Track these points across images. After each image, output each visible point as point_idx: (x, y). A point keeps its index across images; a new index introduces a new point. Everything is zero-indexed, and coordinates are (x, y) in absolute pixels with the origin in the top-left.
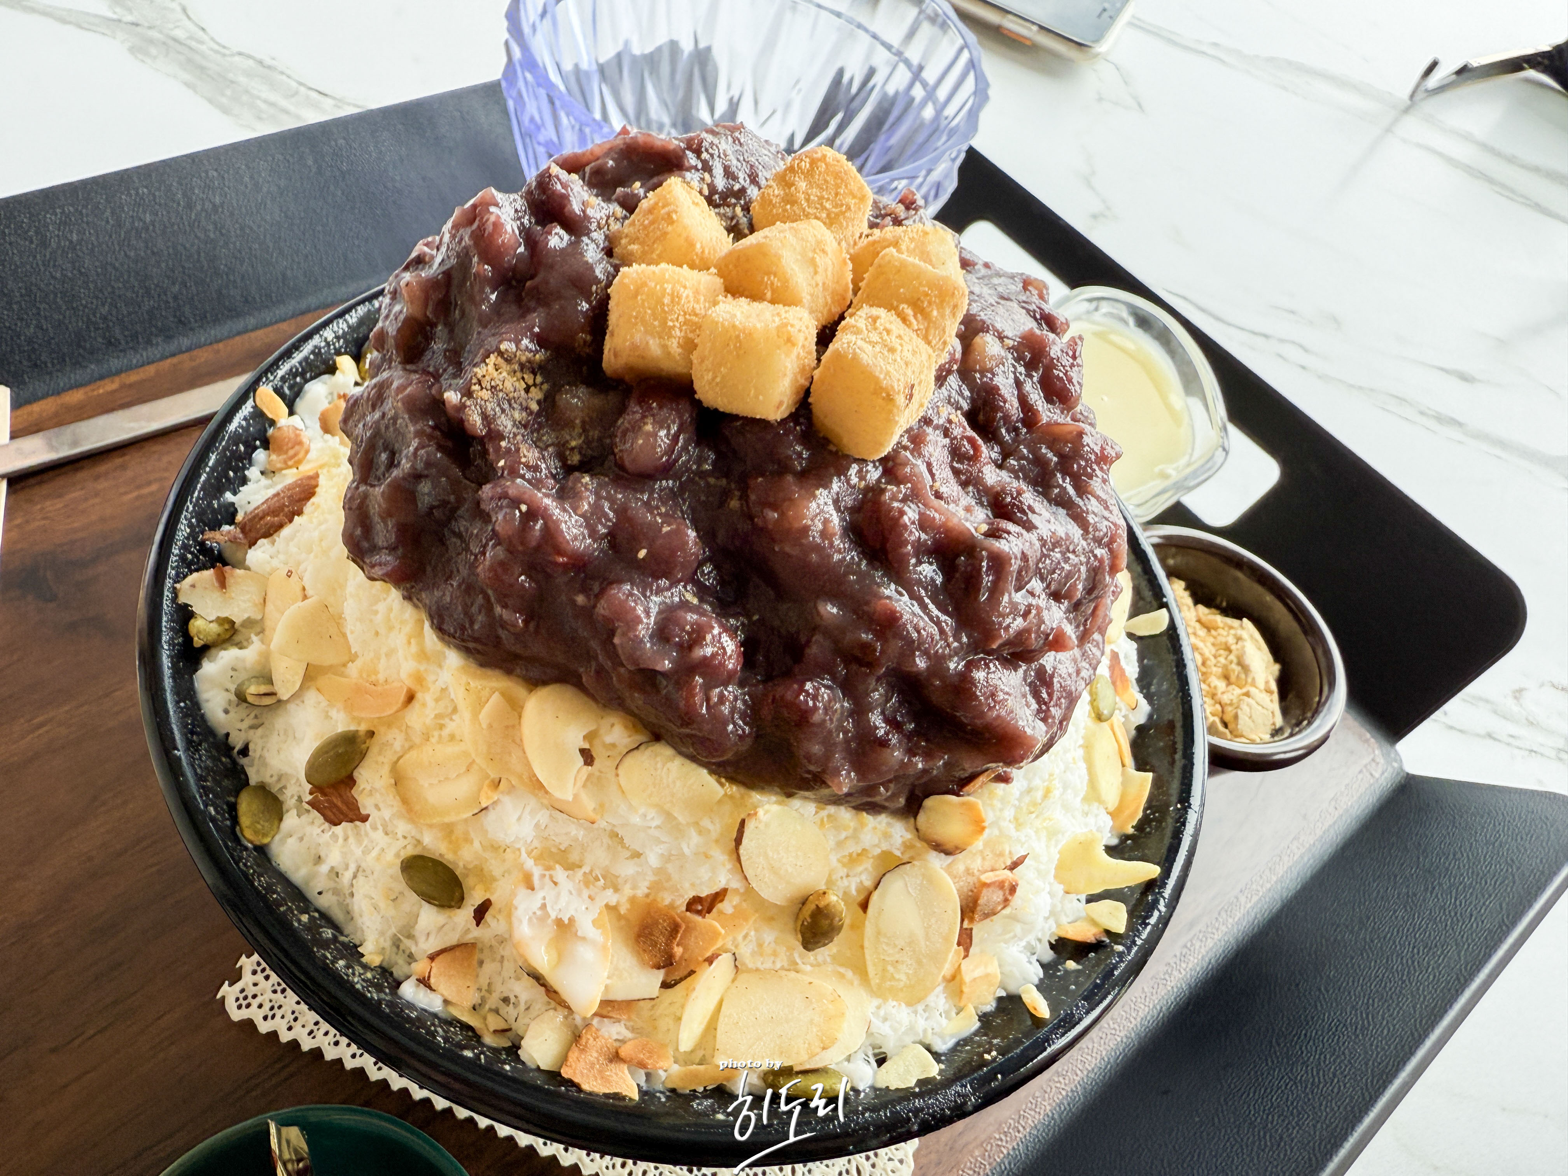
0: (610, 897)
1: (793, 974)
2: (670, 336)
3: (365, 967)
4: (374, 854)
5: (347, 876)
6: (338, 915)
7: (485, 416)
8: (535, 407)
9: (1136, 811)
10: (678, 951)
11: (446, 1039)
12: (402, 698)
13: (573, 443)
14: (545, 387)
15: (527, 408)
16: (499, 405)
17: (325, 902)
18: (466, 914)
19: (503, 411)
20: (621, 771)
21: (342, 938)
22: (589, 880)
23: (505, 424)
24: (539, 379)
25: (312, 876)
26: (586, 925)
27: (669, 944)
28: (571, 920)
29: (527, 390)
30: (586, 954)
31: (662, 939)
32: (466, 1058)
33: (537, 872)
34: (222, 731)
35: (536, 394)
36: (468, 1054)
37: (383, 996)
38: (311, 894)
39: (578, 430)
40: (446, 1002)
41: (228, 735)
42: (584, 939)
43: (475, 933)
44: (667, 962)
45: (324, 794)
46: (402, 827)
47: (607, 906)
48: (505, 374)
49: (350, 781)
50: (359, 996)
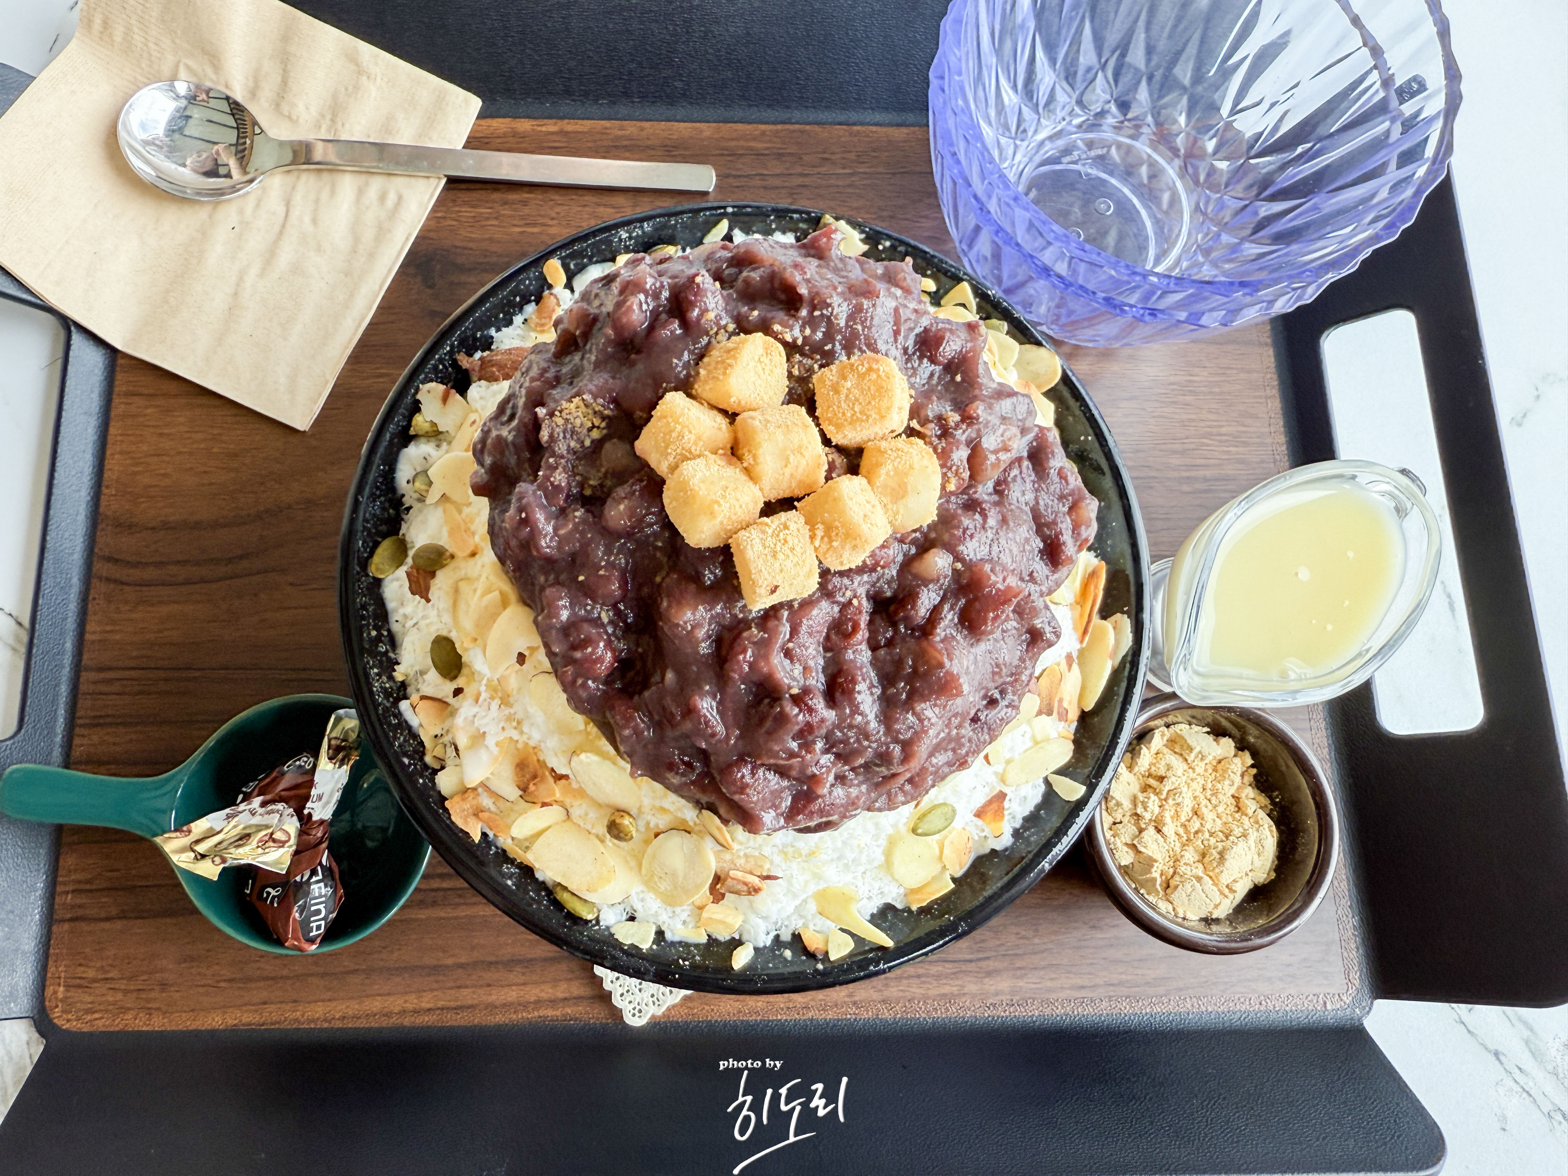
0: (515, 735)
1: (598, 842)
2: (666, 458)
3: (391, 678)
4: (428, 621)
5: (410, 623)
6: (398, 638)
7: (551, 436)
8: (587, 443)
9: (924, 900)
10: (532, 787)
11: (400, 746)
12: (468, 552)
13: (591, 482)
14: (605, 431)
15: (583, 442)
16: (564, 433)
17: (395, 627)
18: (450, 687)
19: (565, 437)
20: (534, 679)
21: (392, 655)
22: (509, 718)
23: (561, 448)
24: (603, 425)
25: (396, 610)
26: (490, 741)
27: (529, 781)
28: (484, 733)
29: (590, 430)
30: (484, 755)
31: (528, 776)
32: (403, 763)
33: (484, 695)
34: (401, 492)
35: (596, 434)
36: (406, 761)
37: (385, 702)
38: (393, 617)
39: (600, 475)
40: (421, 725)
41: (403, 495)
42: (487, 747)
43: (450, 700)
44: (524, 789)
45: (418, 573)
46: (447, 618)
47: (511, 738)
48: (580, 414)
49: (433, 574)
50: (371, 693)
